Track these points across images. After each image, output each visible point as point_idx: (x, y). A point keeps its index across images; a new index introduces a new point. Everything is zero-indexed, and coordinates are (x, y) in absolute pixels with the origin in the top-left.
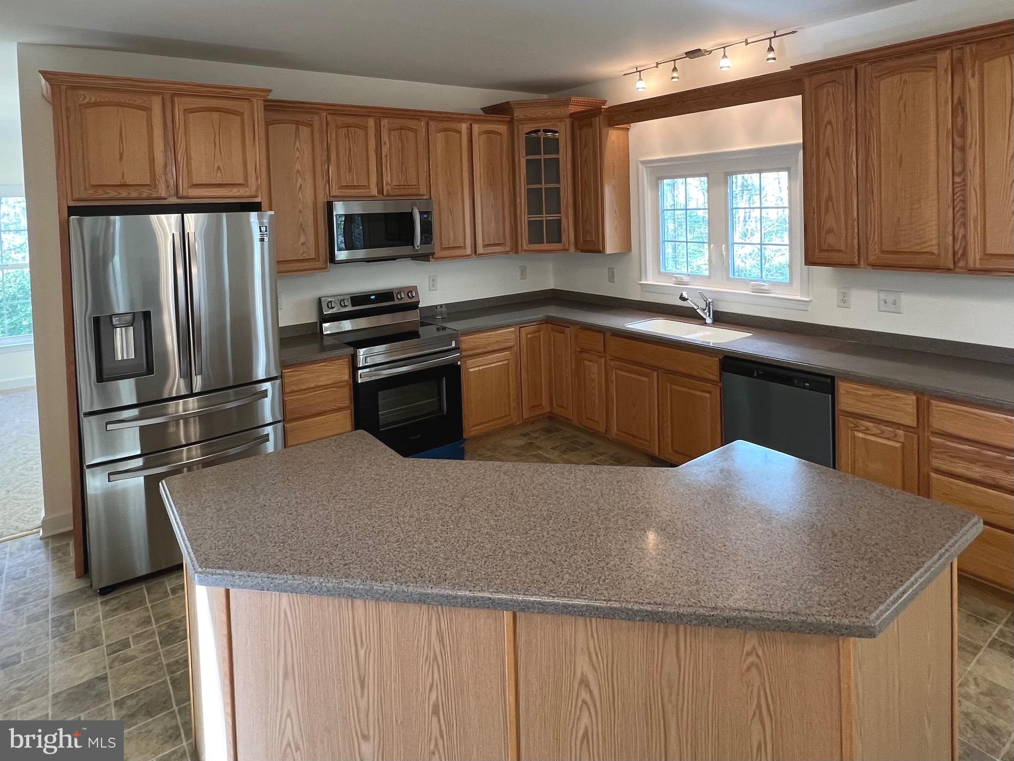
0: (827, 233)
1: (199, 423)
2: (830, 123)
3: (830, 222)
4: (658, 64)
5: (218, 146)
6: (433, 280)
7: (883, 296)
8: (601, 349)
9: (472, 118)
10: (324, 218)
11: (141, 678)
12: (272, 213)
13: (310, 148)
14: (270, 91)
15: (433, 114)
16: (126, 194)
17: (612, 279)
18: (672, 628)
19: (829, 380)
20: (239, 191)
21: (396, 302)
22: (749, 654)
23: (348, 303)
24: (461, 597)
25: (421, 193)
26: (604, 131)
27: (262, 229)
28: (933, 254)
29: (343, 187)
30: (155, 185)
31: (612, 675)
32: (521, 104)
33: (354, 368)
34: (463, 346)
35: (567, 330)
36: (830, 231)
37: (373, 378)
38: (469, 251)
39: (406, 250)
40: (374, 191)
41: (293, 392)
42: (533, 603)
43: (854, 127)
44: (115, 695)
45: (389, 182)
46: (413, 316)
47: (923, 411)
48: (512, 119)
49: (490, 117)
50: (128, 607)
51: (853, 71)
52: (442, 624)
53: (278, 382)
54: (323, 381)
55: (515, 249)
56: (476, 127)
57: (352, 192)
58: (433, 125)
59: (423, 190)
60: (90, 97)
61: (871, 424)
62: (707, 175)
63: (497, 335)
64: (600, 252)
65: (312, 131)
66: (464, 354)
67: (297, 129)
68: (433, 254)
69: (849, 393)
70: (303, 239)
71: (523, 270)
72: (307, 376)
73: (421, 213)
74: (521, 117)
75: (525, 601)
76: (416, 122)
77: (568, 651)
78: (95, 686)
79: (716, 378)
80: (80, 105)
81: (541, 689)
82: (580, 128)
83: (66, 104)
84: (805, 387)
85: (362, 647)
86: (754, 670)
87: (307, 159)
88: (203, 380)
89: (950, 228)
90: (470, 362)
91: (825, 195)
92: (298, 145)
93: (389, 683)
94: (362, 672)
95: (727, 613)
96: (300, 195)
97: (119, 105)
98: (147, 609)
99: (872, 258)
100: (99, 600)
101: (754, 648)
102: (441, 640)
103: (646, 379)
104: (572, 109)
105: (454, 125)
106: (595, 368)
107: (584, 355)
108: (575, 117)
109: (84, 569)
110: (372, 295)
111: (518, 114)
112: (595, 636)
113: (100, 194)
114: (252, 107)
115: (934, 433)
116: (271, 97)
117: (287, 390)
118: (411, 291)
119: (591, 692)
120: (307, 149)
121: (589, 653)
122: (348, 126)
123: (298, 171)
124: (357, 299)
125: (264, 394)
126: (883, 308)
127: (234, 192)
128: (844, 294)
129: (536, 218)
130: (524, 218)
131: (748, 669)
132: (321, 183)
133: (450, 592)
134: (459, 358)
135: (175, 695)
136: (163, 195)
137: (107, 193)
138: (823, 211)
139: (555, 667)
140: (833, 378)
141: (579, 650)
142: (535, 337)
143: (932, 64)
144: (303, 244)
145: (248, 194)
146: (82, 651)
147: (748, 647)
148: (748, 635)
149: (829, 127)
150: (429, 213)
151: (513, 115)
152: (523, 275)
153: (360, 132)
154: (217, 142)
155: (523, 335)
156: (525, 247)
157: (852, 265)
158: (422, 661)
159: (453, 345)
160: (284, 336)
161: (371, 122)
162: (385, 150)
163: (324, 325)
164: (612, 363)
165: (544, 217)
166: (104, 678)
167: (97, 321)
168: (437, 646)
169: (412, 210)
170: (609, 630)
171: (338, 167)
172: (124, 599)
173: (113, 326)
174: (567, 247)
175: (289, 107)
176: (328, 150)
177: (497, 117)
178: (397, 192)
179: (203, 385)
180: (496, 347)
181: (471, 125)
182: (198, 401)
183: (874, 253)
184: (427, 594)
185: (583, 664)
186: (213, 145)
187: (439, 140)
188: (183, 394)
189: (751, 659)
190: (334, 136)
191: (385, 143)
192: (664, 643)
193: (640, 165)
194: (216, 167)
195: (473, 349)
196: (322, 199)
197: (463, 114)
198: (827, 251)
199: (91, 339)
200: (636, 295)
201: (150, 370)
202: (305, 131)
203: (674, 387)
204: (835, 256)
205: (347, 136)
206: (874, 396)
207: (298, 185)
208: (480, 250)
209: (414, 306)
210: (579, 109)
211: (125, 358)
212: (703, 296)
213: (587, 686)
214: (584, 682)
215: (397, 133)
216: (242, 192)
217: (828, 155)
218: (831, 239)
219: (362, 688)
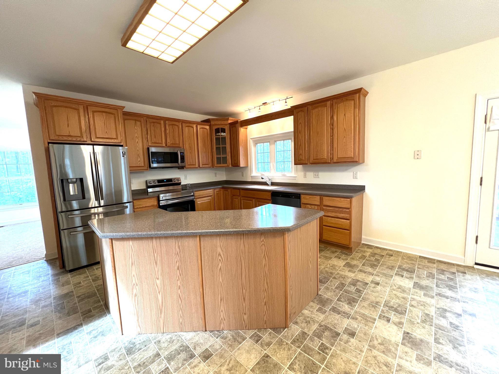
0: (300, 155)
1: (103, 215)
2: (300, 123)
3: (301, 152)
4: (255, 107)
5: (106, 125)
6: (186, 176)
7: (315, 173)
8: (239, 194)
9: (197, 123)
10: (147, 153)
11: (85, 290)
12: (127, 147)
13: (140, 129)
14: (125, 107)
15: (183, 121)
16: (71, 139)
17: (243, 176)
18: (242, 237)
19: (299, 195)
20: (114, 141)
21: (173, 182)
22: (262, 241)
23: (156, 182)
24: (184, 233)
25: (180, 146)
26: (239, 128)
27: (123, 152)
28: (325, 159)
29: (152, 143)
30: (82, 136)
31: (227, 252)
32: (213, 119)
33: (159, 201)
34: (196, 195)
35: (229, 190)
36: (301, 154)
37: (165, 204)
38: (197, 166)
39: (175, 165)
40: (164, 145)
41: (137, 208)
42: (204, 232)
43: (307, 124)
44: (76, 295)
45: (169, 142)
46: (179, 187)
47: (321, 200)
48: (211, 124)
49: (203, 123)
50: (80, 274)
51: (306, 108)
52: (179, 244)
53: (132, 203)
54: (148, 205)
55: (213, 166)
56: (199, 127)
57: (157, 145)
58: (184, 124)
59: (181, 145)
60: (54, 103)
61: (309, 206)
62: (269, 142)
63: (206, 192)
64: (238, 166)
65: (141, 124)
66: (196, 197)
67: (135, 123)
68: (185, 166)
69: (304, 198)
70: (139, 160)
71: (216, 174)
72: (142, 203)
73: (181, 153)
74: (213, 124)
75: (202, 232)
76: (178, 123)
77: (215, 247)
78: (69, 294)
79: (270, 198)
80: (50, 106)
81: (208, 258)
82: (232, 127)
83: (44, 105)
84: (293, 198)
85: (156, 253)
86: (263, 245)
87: (140, 133)
88: (104, 201)
89: (330, 152)
90: (198, 200)
91: (299, 144)
92: (136, 127)
93: (164, 262)
94: (156, 260)
95: (255, 229)
96: (138, 145)
97: (66, 107)
98: (87, 274)
99: (311, 162)
100: (69, 274)
101: (263, 240)
102: (179, 248)
103: (251, 202)
104: (230, 122)
105: (191, 125)
106: (237, 200)
107: (234, 197)
108: (231, 124)
109: (63, 266)
110: (165, 180)
111: (212, 123)
112: (222, 242)
113: (61, 138)
114: (118, 112)
115: (325, 206)
116: (125, 110)
117: (135, 207)
118: (178, 179)
119: (221, 257)
120: (139, 130)
121: (221, 246)
122: (154, 123)
123: (136, 137)
124: (159, 181)
125: (127, 207)
126: (315, 177)
127: (113, 141)
128: (305, 174)
129: (219, 156)
130: (215, 156)
131: (262, 245)
132: (145, 141)
133: (180, 232)
134: (194, 198)
135: (98, 292)
136: (85, 140)
137: (63, 138)
138: (299, 149)
139: (211, 251)
140: (300, 194)
141: (218, 245)
142: (219, 193)
143: (325, 105)
144: (139, 161)
145: (118, 142)
146: (63, 286)
147: (262, 240)
148: (261, 237)
149: (300, 124)
150: (183, 153)
151: (211, 123)
152: (216, 176)
153: (159, 125)
154: (105, 123)
155: (215, 192)
156: (216, 165)
157: (306, 164)
158: (174, 255)
159: (192, 194)
160: (134, 193)
161: (162, 122)
162: (168, 132)
163: (148, 189)
164: (242, 198)
165: (222, 156)
166: (72, 292)
167: (62, 181)
168: (178, 250)
169: (177, 151)
170: (226, 240)
171: (151, 136)
172: (78, 273)
173: (69, 182)
174: (229, 165)
175: (131, 114)
176: (147, 130)
177: (205, 123)
178: (172, 146)
179: (104, 203)
180: (206, 196)
181: (197, 125)
182: (103, 208)
183: (311, 160)
184: (173, 233)
185: (219, 250)
186: (104, 124)
187: (186, 130)
188: (96, 206)
189: (262, 243)
190: (149, 125)
191: (167, 129)
192: (240, 241)
193: (250, 139)
194: (105, 132)
195: (199, 196)
196: (145, 147)
197: (194, 122)
198: (300, 160)
199: (60, 187)
200: (250, 180)
201: (84, 198)
202: (138, 123)
203: (259, 203)
204: (302, 162)
205: (153, 126)
206: (310, 198)
207: (137, 141)
208: (201, 166)
209: (179, 184)
210: (232, 122)
211: (74, 194)
212: (268, 178)
213: (221, 255)
214: (220, 255)
215: (171, 126)
216: (115, 141)
217: (300, 132)
218: (301, 157)
219: (156, 265)
